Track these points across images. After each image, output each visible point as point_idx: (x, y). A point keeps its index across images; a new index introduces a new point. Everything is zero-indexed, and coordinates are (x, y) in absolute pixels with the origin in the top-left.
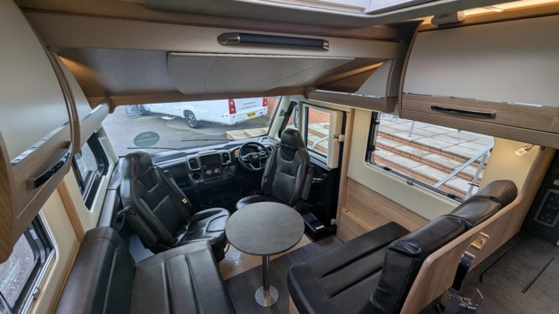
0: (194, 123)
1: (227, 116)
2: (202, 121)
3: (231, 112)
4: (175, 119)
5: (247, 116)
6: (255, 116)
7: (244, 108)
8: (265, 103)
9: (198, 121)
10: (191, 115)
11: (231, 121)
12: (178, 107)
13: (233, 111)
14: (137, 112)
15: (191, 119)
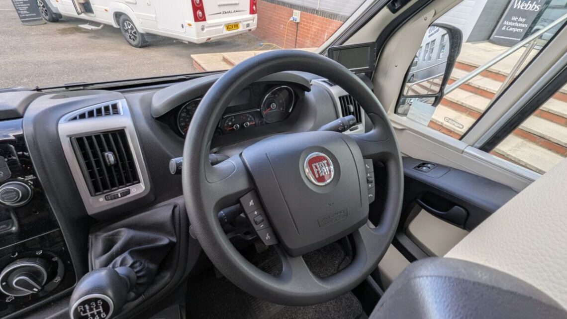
0: (135, 37)
1: (190, 25)
2: (149, 34)
3: (197, 19)
4: (102, 28)
5: (225, 28)
6: (239, 30)
7: (220, 13)
8: (254, 8)
9: (142, 35)
10: (128, 22)
11: (198, 35)
12: (103, 7)
13: (201, 16)
14: (38, 15)
15: (130, 31)
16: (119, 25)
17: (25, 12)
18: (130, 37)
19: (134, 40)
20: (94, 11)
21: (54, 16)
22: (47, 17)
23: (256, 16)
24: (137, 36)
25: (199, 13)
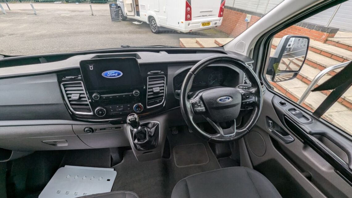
0: (155, 28)
1: (182, 22)
2: (162, 27)
3: (187, 19)
4: (143, 23)
5: (202, 25)
6: (210, 26)
7: (200, 16)
8: (222, 13)
9: (159, 27)
10: (153, 21)
11: (186, 28)
12: (144, 13)
13: (189, 18)
14: (118, 17)
15: (153, 25)
16: (149, 22)
17: (114, 16)
18: (153, 28)
19: (154, 30)
20: (140, 16)
21: (124, 18)
22: (121, 18)
23: (222, 18)
24: (156, 28)
25: (189, 16)
